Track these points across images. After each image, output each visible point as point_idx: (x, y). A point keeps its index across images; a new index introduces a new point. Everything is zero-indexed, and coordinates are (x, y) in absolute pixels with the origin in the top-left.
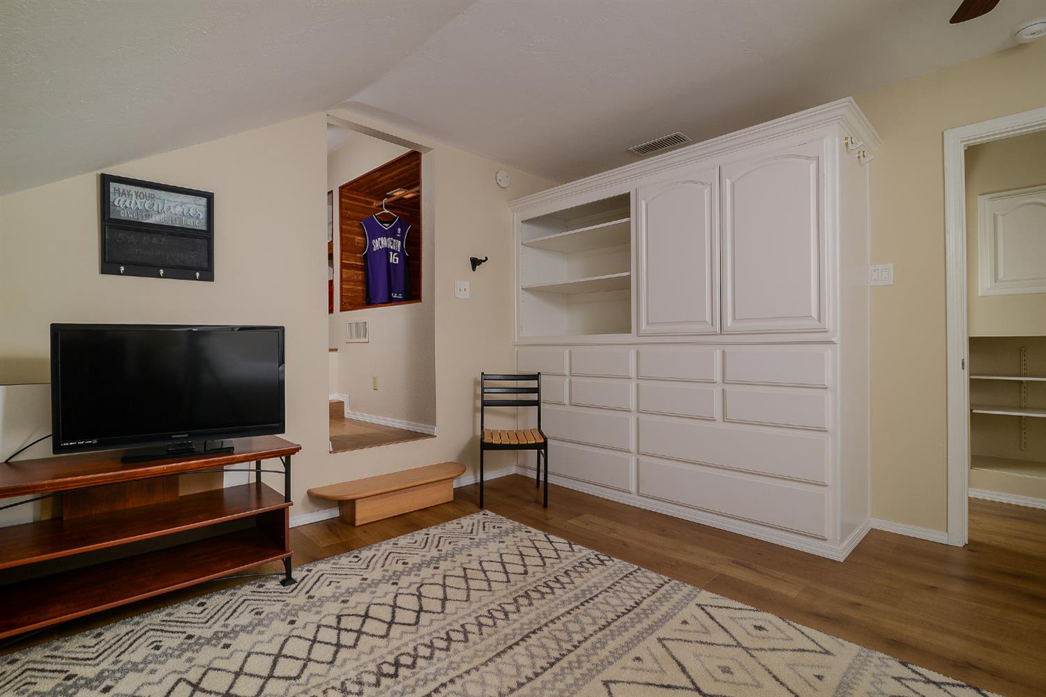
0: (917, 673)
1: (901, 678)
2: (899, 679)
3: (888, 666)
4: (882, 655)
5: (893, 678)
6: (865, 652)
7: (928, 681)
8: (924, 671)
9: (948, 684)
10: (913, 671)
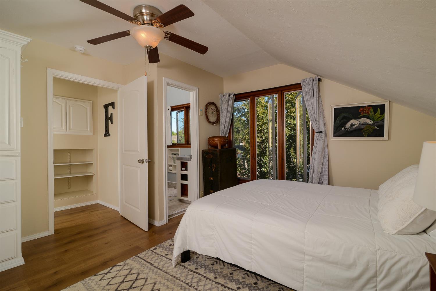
0: (102, 274)
1: (101, 279)
2: (101, 280)
3: (94, 279)
4: (88, 278)
5: (100, 281)
6: (83, 282)
7: (106, 274)
8: (101, 272)
9: (110, 270)
10: (100, 275)
